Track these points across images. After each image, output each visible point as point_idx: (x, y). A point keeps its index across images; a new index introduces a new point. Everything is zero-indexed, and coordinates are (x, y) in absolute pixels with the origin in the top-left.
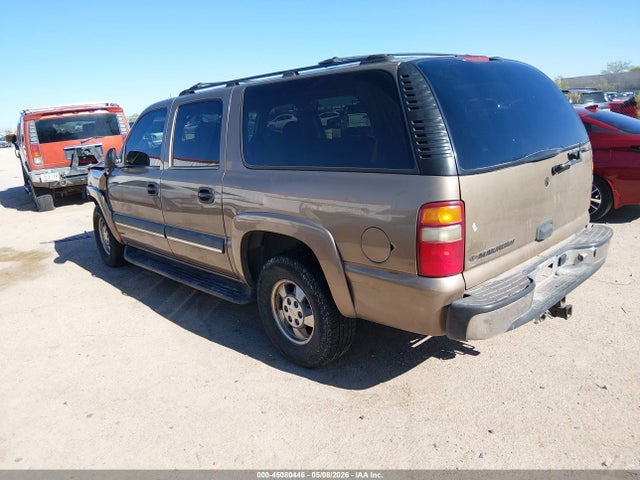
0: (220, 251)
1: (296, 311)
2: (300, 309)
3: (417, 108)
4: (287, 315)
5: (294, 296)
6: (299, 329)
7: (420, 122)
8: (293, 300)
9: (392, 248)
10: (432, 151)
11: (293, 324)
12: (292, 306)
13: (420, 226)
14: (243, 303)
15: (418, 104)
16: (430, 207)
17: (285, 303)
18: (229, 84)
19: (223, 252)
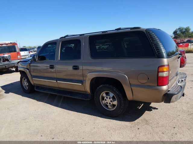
0: (81, 84)
1: (110, 100)
2: (111, 99)
3: (154, 41)
4: (106, 102)
5: (109, 96)
6: (110, 106)
7: (156, 44)
8: (108, 97)
9: (148, 79)
10: (160, 52)
11: (108, 104)
12: (108, 99)
13: (158, 72)
14: (88, 100)
15: (154, 40)
16: (161, 67)
17: (105, 98)
18: (81, 35)
19: (82, 84)
